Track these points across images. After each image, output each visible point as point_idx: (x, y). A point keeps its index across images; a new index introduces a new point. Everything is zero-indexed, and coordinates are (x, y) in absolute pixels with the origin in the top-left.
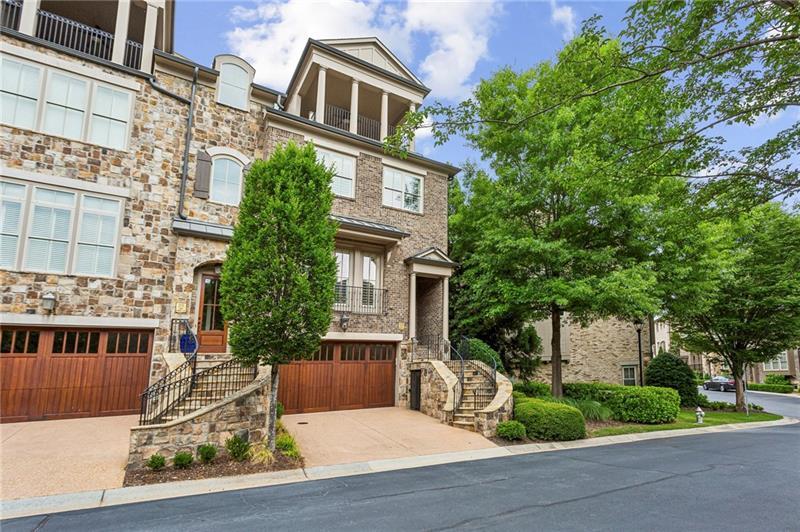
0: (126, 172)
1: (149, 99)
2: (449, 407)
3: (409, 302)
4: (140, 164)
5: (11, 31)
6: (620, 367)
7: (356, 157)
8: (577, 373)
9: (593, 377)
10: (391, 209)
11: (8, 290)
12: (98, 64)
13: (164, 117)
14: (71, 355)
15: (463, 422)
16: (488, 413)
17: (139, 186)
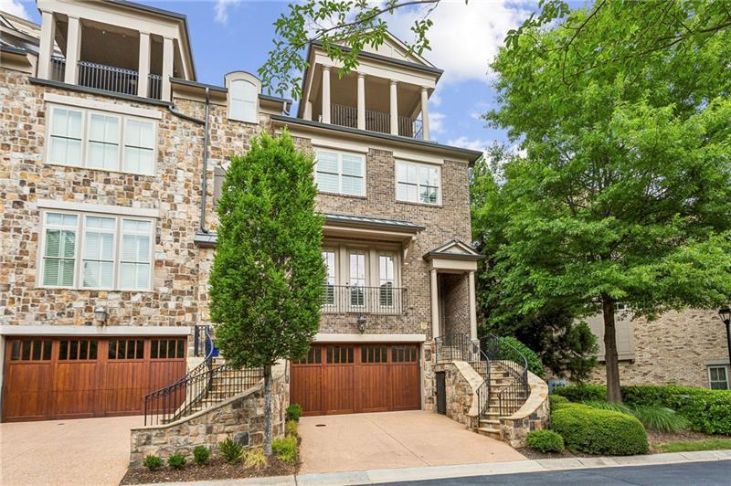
0: (155, 195)
1: (170, 125)
2: (473, 412)
3: (431, 300)
4: (166, 185)
5: (58, 83)
6: (703, 367)
7: (366, 154)
8: (645, 374)
9: (667, 379)
10: (406, 204)
11: (70, 305)
12: (126, 100)
13: (183, 139)
14: (123, 360)
15: (490, 429)
16: (514, 420)
17: (166, 206)
